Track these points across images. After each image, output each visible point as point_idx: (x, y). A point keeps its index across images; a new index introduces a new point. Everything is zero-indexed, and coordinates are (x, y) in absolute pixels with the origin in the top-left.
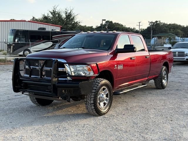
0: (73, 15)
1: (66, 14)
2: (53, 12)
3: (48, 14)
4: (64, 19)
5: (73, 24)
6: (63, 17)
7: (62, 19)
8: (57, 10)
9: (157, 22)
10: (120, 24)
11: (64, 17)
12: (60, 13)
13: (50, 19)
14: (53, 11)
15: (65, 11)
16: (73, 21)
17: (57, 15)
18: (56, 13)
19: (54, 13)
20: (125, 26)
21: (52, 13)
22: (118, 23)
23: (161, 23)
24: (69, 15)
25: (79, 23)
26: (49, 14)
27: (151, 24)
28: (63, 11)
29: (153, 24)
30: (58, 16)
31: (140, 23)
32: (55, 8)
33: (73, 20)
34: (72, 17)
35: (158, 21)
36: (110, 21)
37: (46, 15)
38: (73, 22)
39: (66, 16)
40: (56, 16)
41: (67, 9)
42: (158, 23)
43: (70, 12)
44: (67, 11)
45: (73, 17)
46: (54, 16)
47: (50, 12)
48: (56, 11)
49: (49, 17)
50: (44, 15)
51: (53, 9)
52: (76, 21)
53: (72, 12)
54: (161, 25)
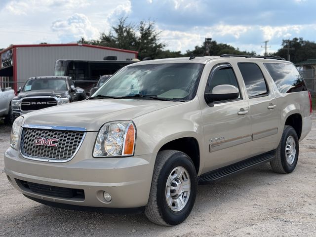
0: (154, 33)
1: (142, 30)
2: (118, 28)
3: (110, 33)
4: (139, 40)
5: (154, 47)
7: (134, 39)
10: (229, 46)
11: (137, 37)
12: (131, 30)
13: (113, 40)
14: (120, 26)
15: (140, 25)
16: (153, 43)
17: (125, 34)
18: (124, 29)
20: (238, 49)
21: (116, 31)
22: (226, 45)
23: (302, 42)
24: (146, 33)
25: (164, 46)
26: (112, 32)
27: (285, 44)
28: (136, 25)
29: (288, 43)
30: (128, 34)
31: (266, 42)
32: (123, 21)
33: (154, 41)
34: (152, 36)
35: (298, 38)
37: (107, 34)
38: (154, 45)
40: (123, 35)
41: (144, 23)
42: (298, 41)
43: (149, 28)
44: (143, 25)
45: (154, 36)
46: (120, 35)
47: (114, 28)
48: (125, 26)
49: (112, 38)
50: (103, 34)
51: (119, 24)
52: (158, 43)
53: (152, 28)
54: (302, 45)
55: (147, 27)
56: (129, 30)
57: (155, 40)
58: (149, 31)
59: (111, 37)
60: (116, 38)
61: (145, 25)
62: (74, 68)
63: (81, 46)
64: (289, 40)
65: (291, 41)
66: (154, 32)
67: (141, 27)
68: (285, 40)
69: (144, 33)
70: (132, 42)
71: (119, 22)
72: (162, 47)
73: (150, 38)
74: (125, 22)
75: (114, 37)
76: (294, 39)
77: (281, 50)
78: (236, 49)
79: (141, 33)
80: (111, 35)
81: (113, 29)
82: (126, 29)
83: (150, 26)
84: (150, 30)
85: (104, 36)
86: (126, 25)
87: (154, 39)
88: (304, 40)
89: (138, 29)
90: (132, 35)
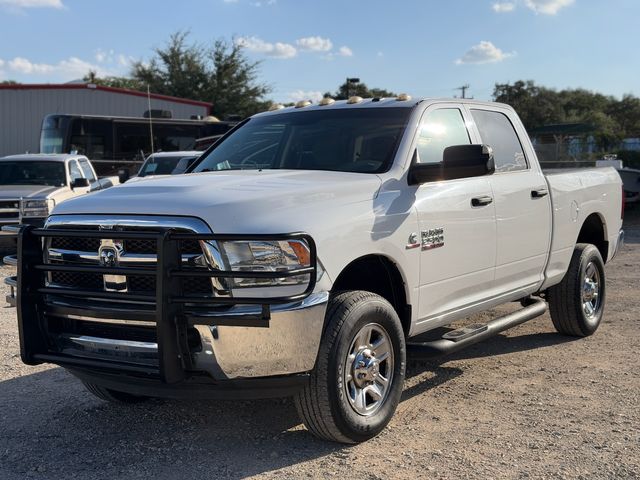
0: (242, 67)
1: (218, 59)
2: (169, 54)
3: (153, 63)
4: (211, 78)
5: (244, 94)
6: (206, 72)
7: (202, 77)
9: (520, 84)
11: (209, 72)
12: (196, 59)
13: (158, 77)
14: (172, 50)
15: (215, 49)
16: (242, 86)
17: (183, 67)
18: (181, 56)
19: (172, 58)
21: (166, 58)
23: (533, 89)
24: (227, 67)
25: (264, 91)
26: (157, 62)
27: (500, 93)
28: (206, 50)
29: (506, 91)
30: (189, 68)
31: (464, 88)
32: (179, 39)
33: (243, 82)
34: (239, 71)
37: (147, 66)
38: (243, 90)
39: (219, 67)
40: (179, 67)
41: (223, 44)
42: (525, 88)
43: (233, 55)
44: (220, 50)
45: (244, 72)
46: (174, 69)
47: (160, 53)
48: (183, 50)
49: (157, 73)
50: (139, 65)
51: (172, 45)
52: (251, 85)
53: (240, 56)
54: (532, 95)
55: (228, 52)
56: (192, 58)
57: (245, 79)
58: (233, 61)
59: (154, 71)
60: (165, 75)
61: (224, 48)
62: (83, 133)
63: (93, 89)
64: (507, 86)
65: (511, 88)
66: (243, 64)
67: (216, 53)
68: (500, 84)
69: (223, 64)
70: (197, 83)
71: (171, 41)
72: (258, 95)
73: (235, 75)
74: (184, 43)
75: (160, 72)
76: (516, 83)
79: (216, 65)
80: (155, 68)
81: (158, 56)
82: (186, 57)
83: (235, 51)
84: (235, 58)
85: (140, 69)
86: (187, 48)
87: (243, 77)
88: (535, 85)
89: (210, 57)
90: (198, 68)
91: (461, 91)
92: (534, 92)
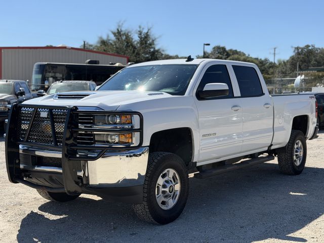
0: (152, 38)
1: (140, 34)
2: (116, 31)
3: (108, 36)
4: (136, 44)
5: (152, 52)
6: (133, 40)
7: (131, 43)
8: (124, 29)
9: (308, 46)
10: (240, 52)
11: (135, 41)
12: (129, 34)
13: (111, 44)
14: (118, 30)
15: (139, 30)
16: (152, 48)
17: (124, 38)
18: (122, 33)
19: (118, 34)
20: (249, 55)
21: (114, 34)
22: (236, 51)
23: (316, 49)
24: (145, 37)
25: (163, 51)
26: (110, 35)
27: (297, 51)
28: (134, 30)
29: (300, 50)
30: (126, 38)
33: (152, 46)
34: (151, 41)
35: (310, 45)
36: (221, 46)
37: (105, 38)
38: (152, 50)
39: (141, 38)
40: (121, 38)
41: (142, 27)
42: (310, 48)
43: (147, 33)
44: (141, 29)
45: (153, 41)
46: (119, 39)
47: (112, 32)
50: (101, 38)
51: (118, 27)
52: (157, 47)
53: (151, 32)
55: (145, 31)
57: (154, 44)
59: (109, 40)
68: (297, 47)
69: (143, 36)
73: (148, 42)
76: (306, 46)
77: (293, 56)
78: (247, 55)
79: (139, 37)
80: (109, 39)
82: (125, 33)
83: (149, 30)
84: (148, 34)
85: (102, 40)
89: (136, 33)
90: (130, 38)
91: (274, 50)
92: (317, 51)
